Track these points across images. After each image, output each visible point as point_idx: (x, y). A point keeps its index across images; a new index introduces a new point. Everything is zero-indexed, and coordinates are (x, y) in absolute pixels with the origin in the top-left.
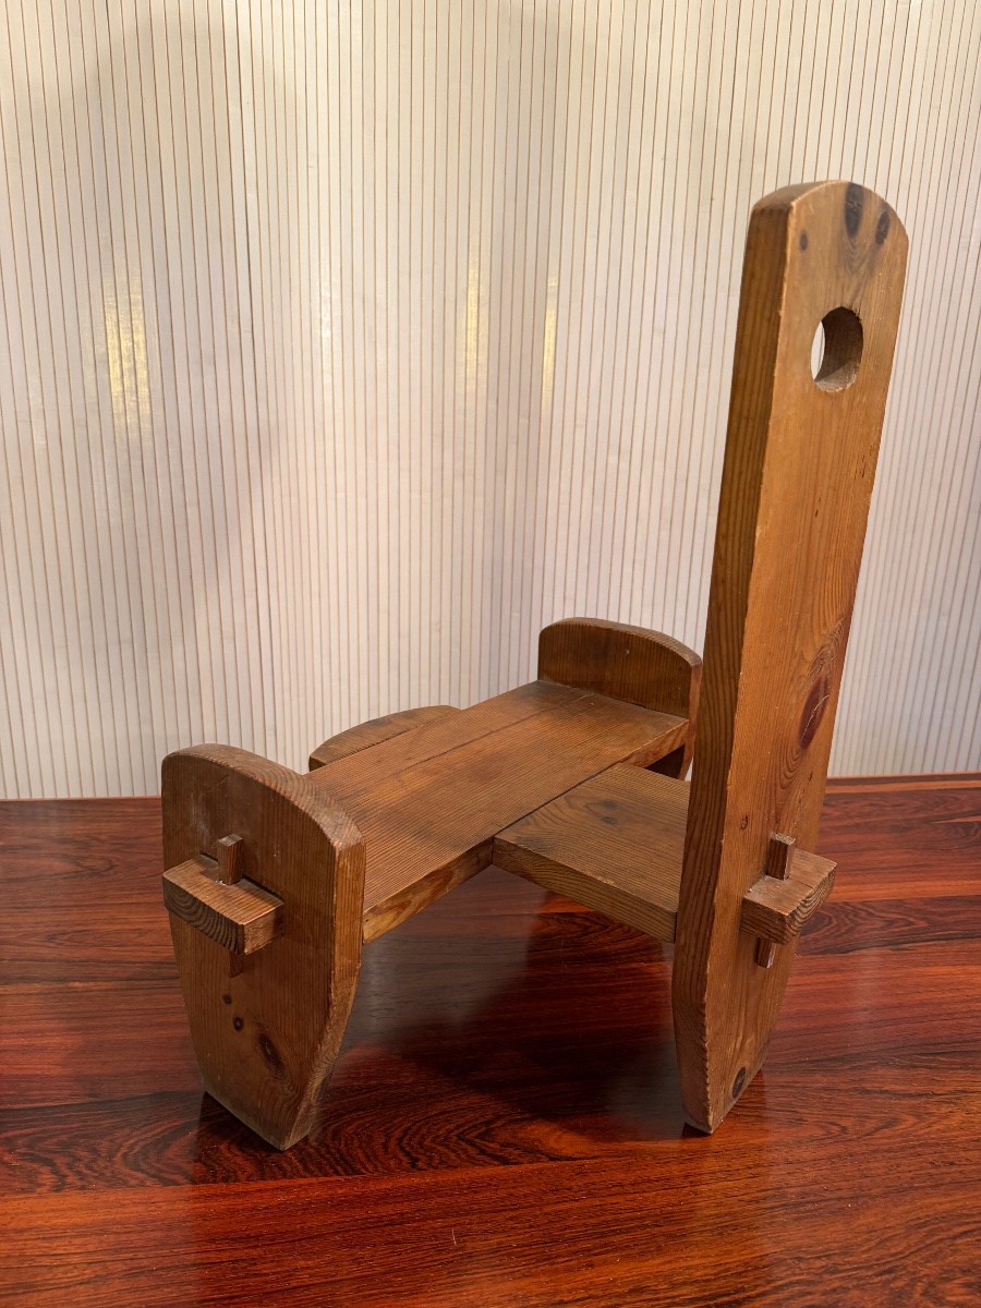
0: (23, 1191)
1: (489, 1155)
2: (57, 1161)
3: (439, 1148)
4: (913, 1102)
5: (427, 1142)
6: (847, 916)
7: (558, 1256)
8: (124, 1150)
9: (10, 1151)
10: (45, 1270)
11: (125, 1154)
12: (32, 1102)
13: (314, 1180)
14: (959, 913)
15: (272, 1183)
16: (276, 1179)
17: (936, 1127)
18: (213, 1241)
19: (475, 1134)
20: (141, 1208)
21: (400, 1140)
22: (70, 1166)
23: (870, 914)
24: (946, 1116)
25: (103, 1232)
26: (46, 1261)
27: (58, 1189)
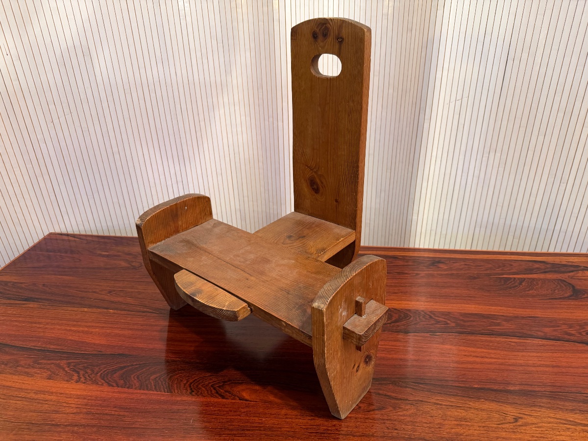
0: (67, 381)
1: (219, 394)
2: (80, 373)
3: (203, 388)
4: (397, 402)
5: (200, 386)
6: (419, 317)
7: (224, 434)
8: (102, 372)
9: (68, 367)
10: (63, 407)
11: (102, 373)
12: (82, 351)
13: (156, 393)
14: (474, 321)
15: (142, 391)
16: (144, 390)
17: (399, 413)
18: (115, 407)
19: (217, 386)
20: (99, 393)
21: (191, 383)
22: (83, 375)
23: (431, 317)
24: (407, 410)
25: (85, 399)
26: (65, 405)
27: (77, 382)
